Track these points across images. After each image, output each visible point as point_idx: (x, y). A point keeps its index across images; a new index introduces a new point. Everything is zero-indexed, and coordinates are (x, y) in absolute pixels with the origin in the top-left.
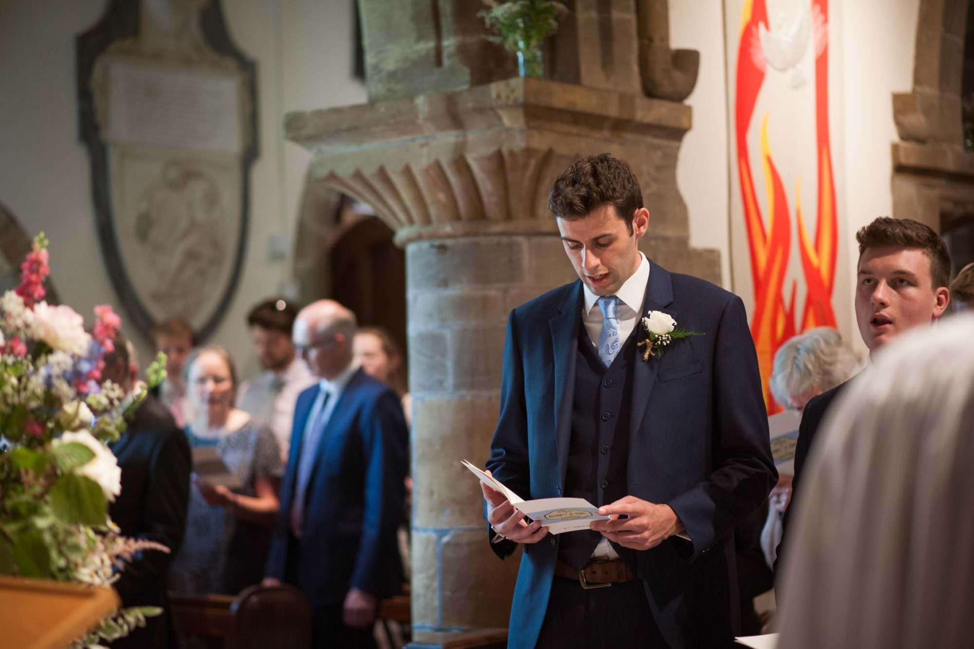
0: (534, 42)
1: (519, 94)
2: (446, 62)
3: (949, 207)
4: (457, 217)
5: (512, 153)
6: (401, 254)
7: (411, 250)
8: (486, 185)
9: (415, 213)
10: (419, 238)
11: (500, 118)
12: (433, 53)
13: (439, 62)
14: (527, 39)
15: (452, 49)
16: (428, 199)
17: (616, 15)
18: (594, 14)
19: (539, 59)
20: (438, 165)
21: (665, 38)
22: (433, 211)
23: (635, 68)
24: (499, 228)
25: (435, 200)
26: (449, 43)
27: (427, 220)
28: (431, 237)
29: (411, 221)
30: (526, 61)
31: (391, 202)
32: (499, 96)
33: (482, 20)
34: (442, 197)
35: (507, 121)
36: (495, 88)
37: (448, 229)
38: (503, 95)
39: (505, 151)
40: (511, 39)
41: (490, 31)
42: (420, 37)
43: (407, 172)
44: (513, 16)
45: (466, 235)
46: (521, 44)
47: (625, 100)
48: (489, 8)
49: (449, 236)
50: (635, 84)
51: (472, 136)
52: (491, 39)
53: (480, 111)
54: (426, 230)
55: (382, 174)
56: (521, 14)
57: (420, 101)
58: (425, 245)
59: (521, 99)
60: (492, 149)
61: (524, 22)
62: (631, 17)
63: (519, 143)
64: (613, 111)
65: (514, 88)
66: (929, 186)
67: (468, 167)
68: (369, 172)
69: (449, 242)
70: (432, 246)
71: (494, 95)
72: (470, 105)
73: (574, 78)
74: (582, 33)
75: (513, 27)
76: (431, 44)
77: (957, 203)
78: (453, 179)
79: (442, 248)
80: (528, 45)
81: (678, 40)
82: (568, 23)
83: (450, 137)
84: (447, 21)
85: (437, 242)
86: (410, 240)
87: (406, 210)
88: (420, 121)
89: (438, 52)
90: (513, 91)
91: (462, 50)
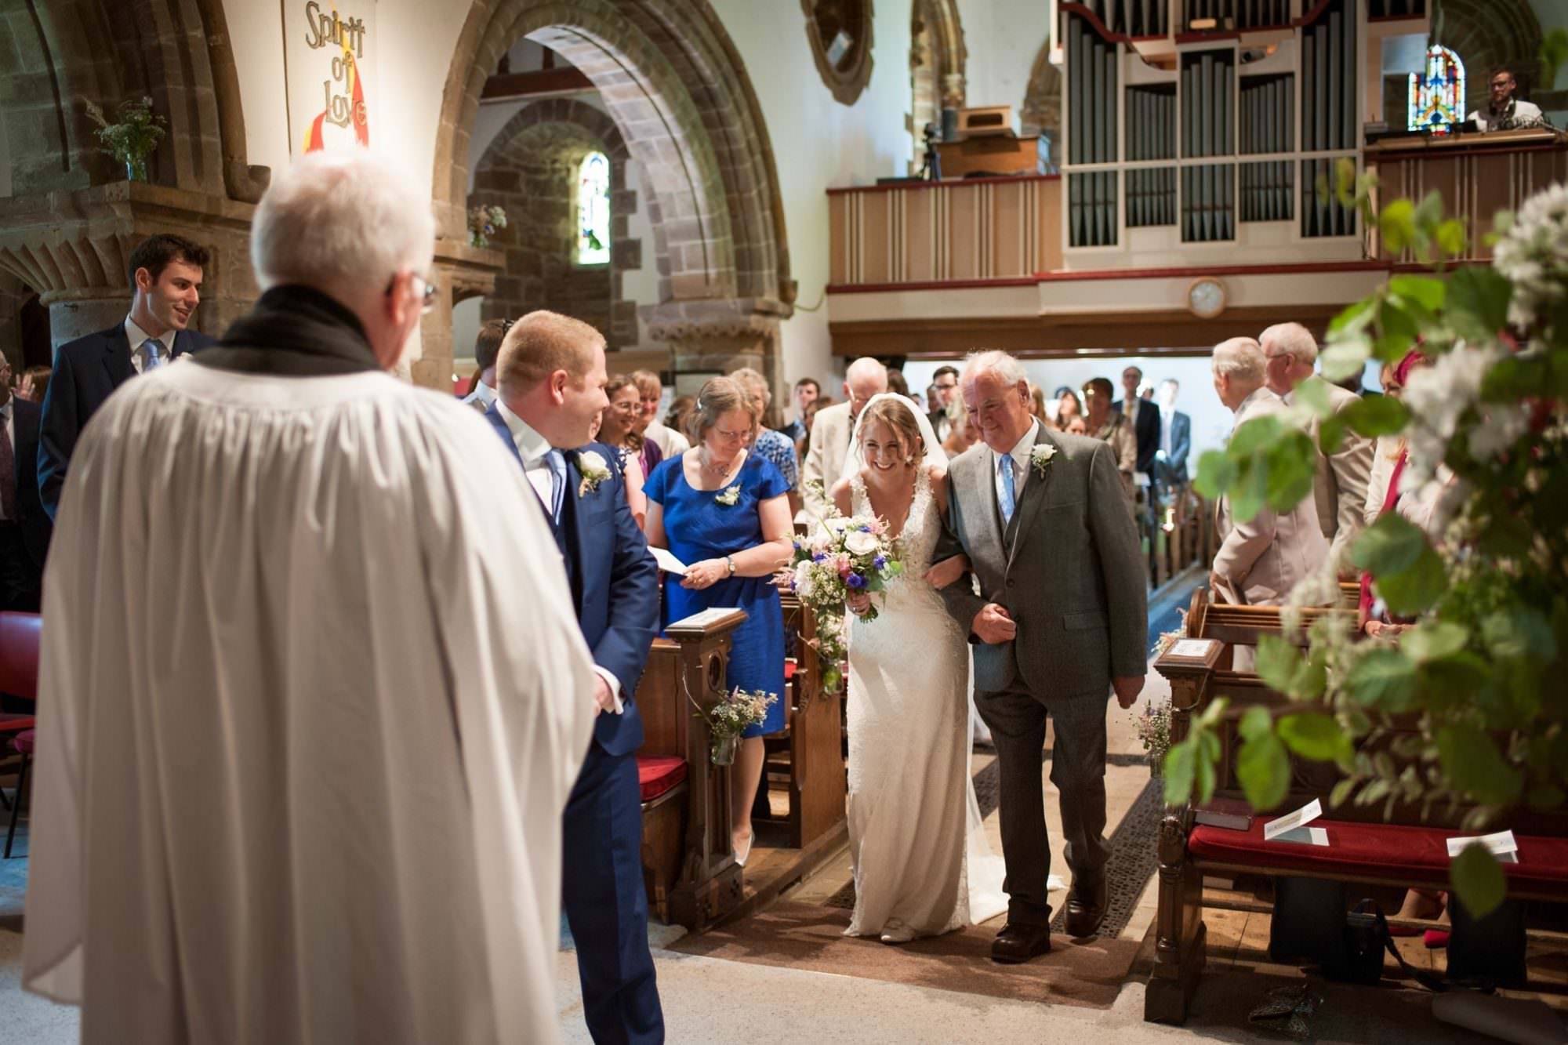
0: (138, 155)
1: (127, 193)
2: (72, 168)
3: (458, 284)
4: (86, 285)
5: (123, 237)
6: (46, 310)
7: (52, 307)
8: (107, 262)
9: (53, 282)
10: (57, 300)
11: (113, 211)
12: (61, 161)
13: (66, 168)
14: (132, 150)
15: (76, 158)
16: (62, 271)
17: (204, 138)
18: (187, 137)
19: (143, 168)
20: (67, 243)
21: (243, 156)
22: (66, 280)
23: (221, 178)
24: (118, 293)
25: (67, 272)
26: (74, 153)
27: (62, 286)
28: (65, 299)
29: (50, 288)
30: (134, 169)
31: (34, 272)
32: (111, 194)
33: (98, 137)
34: (72, 269)
35: (118, 213)
36: (108, 188)
37: (78, 293)
38: (115, 193)
39: (117, 235)
40: (119, 151)
41: (105, 145)
42: (50, 150)
43: (44, 249)
44: (121, 135)
45: (92, 297)
46: (129, 156)
47: (212, 200)
48: (102, 128)
49: (80, 299)
50: (221, 190)
51: (93, 223)
52: (105, 151)
53: (98, 205)
54: (63, 293)
55: (25, 250)
56: (128, 133)
57: (51, 196)
58: (61, 305)
59: (128, 197)
60: (108, 234)
61: (130, 141)
62: (218, 140)
63: (129, 230)
64: (203, 209)
65: (122, 188)
66: (444, 269)
67: (91, 246)
68: (14, 249)
69: (79, 303)
70: (66, 306)
71: (107, 194)
72: (90, 200)
73: (173, 183)
74: (177, 150)
75: (121, 143)
76: (60, 154)
77: (464, 281)
78: (80, 255)
79: (75, 307)
80: (133, 156)
81: (253, 159)
82: (166, 143)
83: (76, 224)
84: (71, 137)
85: (71, 303)
86: (50, 302)
87: (45, 278)
88: (52, 211)
89: (66, 160)
90: (121, 191)
91: (84, 159)
